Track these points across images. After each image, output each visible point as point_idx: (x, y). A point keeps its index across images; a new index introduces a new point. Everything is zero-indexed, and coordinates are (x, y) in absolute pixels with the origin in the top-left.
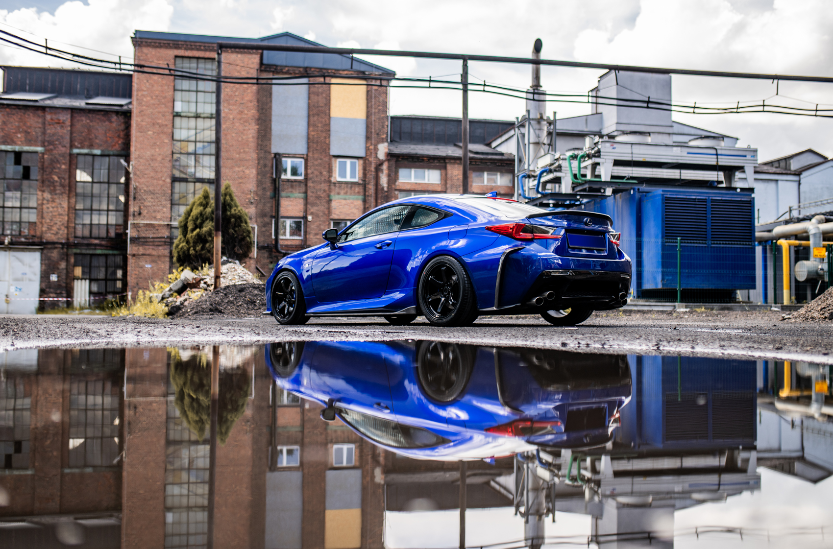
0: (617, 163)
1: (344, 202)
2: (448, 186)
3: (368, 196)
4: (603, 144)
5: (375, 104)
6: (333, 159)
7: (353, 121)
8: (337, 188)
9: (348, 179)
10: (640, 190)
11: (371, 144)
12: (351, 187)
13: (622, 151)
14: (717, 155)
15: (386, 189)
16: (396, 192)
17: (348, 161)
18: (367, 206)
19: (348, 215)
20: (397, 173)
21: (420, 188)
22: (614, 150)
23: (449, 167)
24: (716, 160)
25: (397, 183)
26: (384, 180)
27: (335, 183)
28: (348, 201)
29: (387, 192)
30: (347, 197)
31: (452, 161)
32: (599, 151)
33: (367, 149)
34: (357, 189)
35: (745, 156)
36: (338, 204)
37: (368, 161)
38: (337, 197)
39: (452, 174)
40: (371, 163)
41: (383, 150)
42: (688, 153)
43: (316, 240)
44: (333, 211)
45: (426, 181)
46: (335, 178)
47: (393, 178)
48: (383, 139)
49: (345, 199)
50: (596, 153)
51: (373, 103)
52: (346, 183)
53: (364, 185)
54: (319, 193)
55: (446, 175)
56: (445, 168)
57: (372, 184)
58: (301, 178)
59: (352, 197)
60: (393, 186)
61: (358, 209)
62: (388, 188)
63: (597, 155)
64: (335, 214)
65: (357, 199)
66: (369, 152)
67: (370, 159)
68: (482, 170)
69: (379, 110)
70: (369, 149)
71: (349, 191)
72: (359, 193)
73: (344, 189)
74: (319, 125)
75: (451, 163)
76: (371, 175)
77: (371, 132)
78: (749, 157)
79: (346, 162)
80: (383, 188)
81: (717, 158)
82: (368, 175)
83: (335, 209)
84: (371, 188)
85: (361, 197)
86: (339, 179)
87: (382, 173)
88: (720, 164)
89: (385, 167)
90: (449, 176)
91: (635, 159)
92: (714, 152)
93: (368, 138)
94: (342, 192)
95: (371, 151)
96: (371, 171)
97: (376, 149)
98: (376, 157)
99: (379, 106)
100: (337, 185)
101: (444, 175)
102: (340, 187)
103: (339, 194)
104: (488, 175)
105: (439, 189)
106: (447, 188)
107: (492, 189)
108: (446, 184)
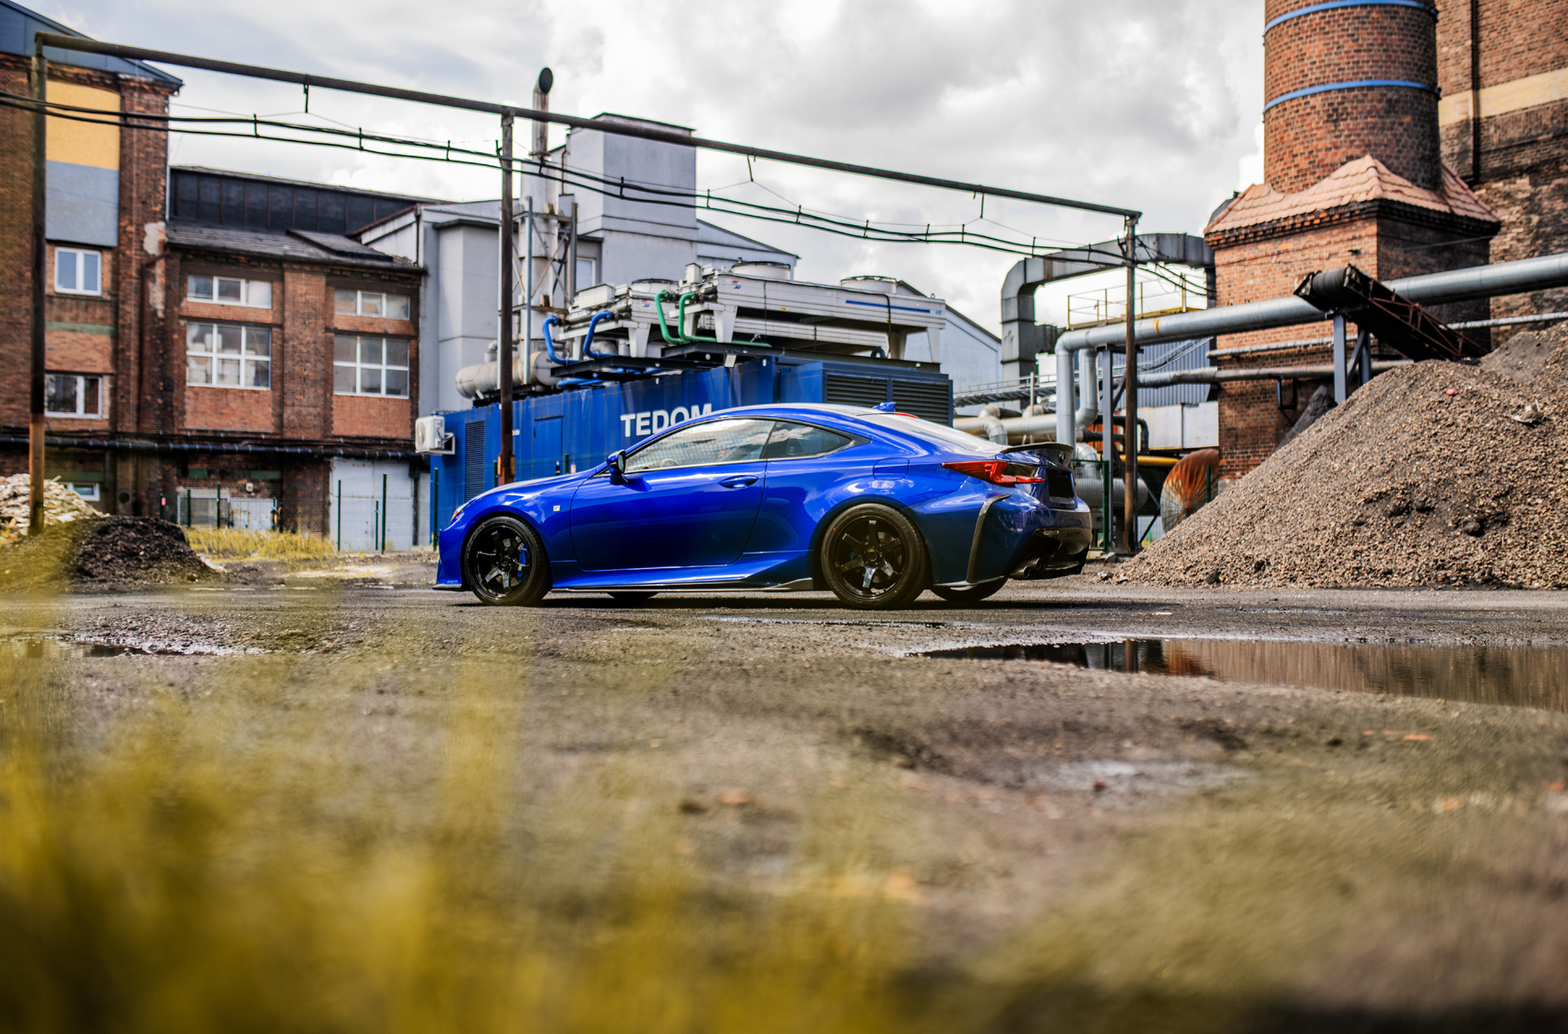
0: (743, 312)
1: (70, 336)
2: (287, 314)
3: (123, 326)
4: (721, 278)
5: (139, 141)
6: (48, 247)
7: (91, 172)
8: (55, 307)
9: (80, 289)
10: (780, 361)
11: (131, 223)
12: (87, 308)
13: (750, 294)
14: (889, 306)
15: (160, 314)
16: (182, 322)
17: (80, 255)
18: (121, 346)
19: (80, 363)
20: (183, 283)
21: (230, 316)
22: (737, 291)
23: (289, 277)
24: (887, 315)
25: (183, 304)
26: (157, 297)
27: (50, 297)
28: (81, 335)
29: (162, 320)
30: (77, 326)
31: (296, 267)
32: (714, 291)
33: (121, 232)
34: (99, 313)
35: (928, 311)
36: (57, 341)
37: (124, 255)
38: (56, 324)
39: (294, 291)
40: (129, 260)
41: (155, 235)
42: (848, 302)
43: (10, 412)
44: (48, 354)
45: (242, 303)
46: (52, 286)
47: (174, 295)
48: (155, 213)
49: (73, 331)
50: (707, 293)
51: (135, 139)
52: (76, 298)
53: (114, 302)
54: (15, 316)
55: (283, 292)
56: (282, 280)
57: (133, 302)
59: (90, 327)
60: (176, 309)
61: (101, 352)
62: (165, 312)
63: (710, 296)
64: (51, 360)
65: (100, 333)
66: (124, 238)
67: (128, 252)
68: (353, 288)
69: (148, 154)
70: (125, 232)
71: (82, 314)
72: (103, 319)
73: (71, 310)
74: (16, 174)
75: (294, 270)
76: (131, 284)
77: (131, 198)
78: (933, 313)
79: (75, 255)
80: (155, 312)
81: (889, 312)
82: (123, 285)
83: (51, 349)
84: (130, 311)
85: (107, 328)
86: (60, 289)
87: (154, 281)
88: (893, 321)
89: (159, 270)
90: (288, 295)
91: (769, 307)
92: (884, 301)
93: (123, 209)
94: (67, 316)
95: (128, 236)
96: (131, 277)
97: (141, 234)
98: (142, 249)
99: (148, 146)
100: (55, 300)
101: (278, 291)
102: (62, 306)
103: (59, 319)
104: (363, 296)
105: (269, 320)
106: (284, 319)
107: (371, 324)
108: (283, 310)
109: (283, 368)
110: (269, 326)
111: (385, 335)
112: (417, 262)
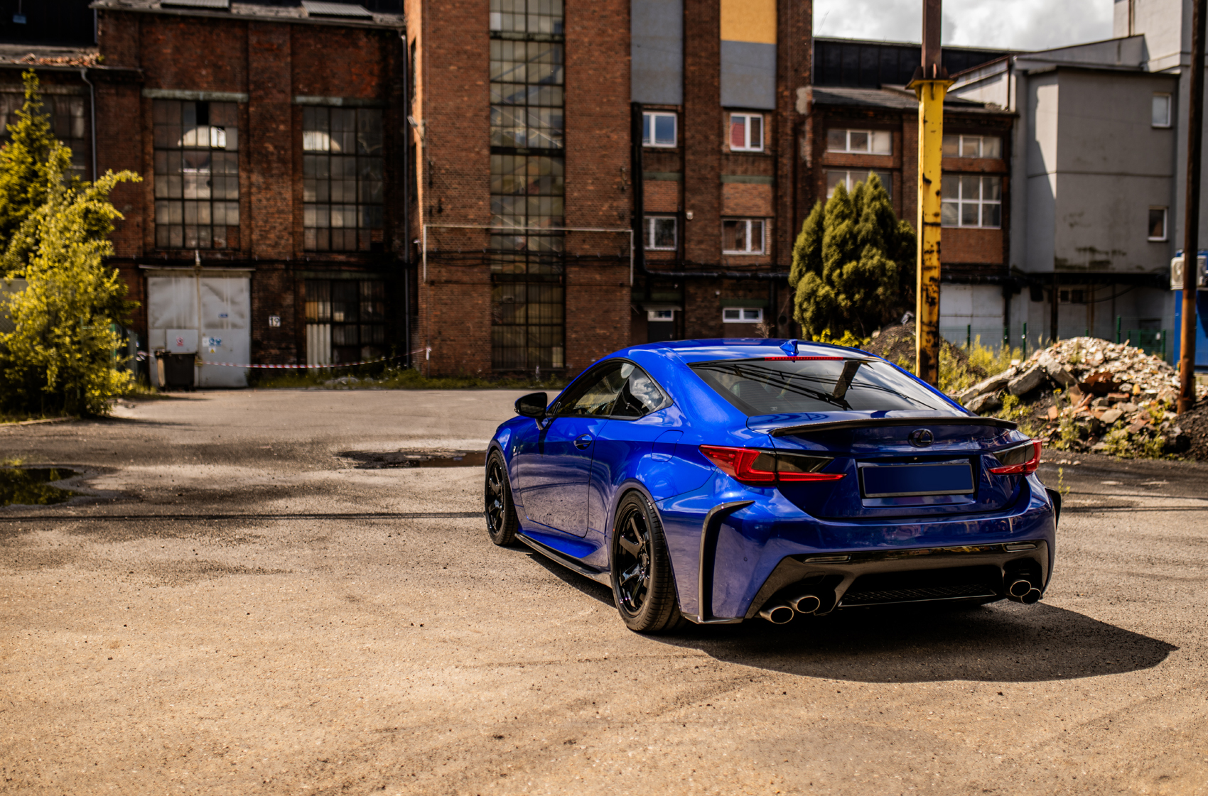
1: (742, 186)
2: (905, 159)
3: (781, 177)
5: (792, 18)
6: (725, 114)
7: (755, 47)
8: (730, 164)
9: (748, 147)
11: (787, 88)
12: (753, 162)
15: (809, 165)
16: (824, 171)
17: (748, 117)
18: (780, 194)
19: (749, 208)
20: (825, 136)
21: (860, 163)
23: (908, 127)
25: (825, 155)
26: (806, 150)
27: (727, 155)
28: (749, 186)
29: (810, 169)
30: (747, 178)
31: (912, 117)
33: (778, 97)
34: (763, 166)
36: (732, 191)
37: (782, 116)
38: (732, 177)
39: (911, 139)
40: (785, 120)
41: (804, 96)
43: (700, 252)
44: (726, 202)
45: (869, 151)
46: (728, 146)
47: (818, 149)
48: (804, 78)
49: (744, 182)
51: (789, 16)
52: (746, 154)
53: (773, 157)
54: (703, 172)
55: (902, 140)
57: (788, 156)
58: (672, 145)
59: (756, 178)
60: (820, 160)
61: (764, 198)
62: (812, 163)
64: (728, 207)
65: (763, 182)
66: (781, 102)
67: (784, 114)
68: (955, 133)
69: (799, 28)
70: (782, 97)
71: (750, 168)
72: (765, 171)
73: (742, 165)
74: (703, 54)
76: (786, 142)
77: (786, 68)
79: (743, 119)
80: (805, 163)
82: (781, 142)
83: (728, 198)
84: (786, 162)
85: (769, 179)
86: (734, 148)
87: (804, 137)
89: (808, 127)
90: (906, 143)
93: (780, 77)
94: (740, 170)
95: (784, 99)
96: (787, 134)
97: (794, 97)
98: (794, 110)
99: (798, 21)
100: (731, 158)
101: (897, 140)
102: (736, 162)
103: (734, 173)
104: (965, 140)
105: (890, 164)
106: (902, 164)
107: (971, 165)
108: (901, 156)
109: (901, 206)
110: (891, 170)
111: (982, 173)
112: (1008, 107)
